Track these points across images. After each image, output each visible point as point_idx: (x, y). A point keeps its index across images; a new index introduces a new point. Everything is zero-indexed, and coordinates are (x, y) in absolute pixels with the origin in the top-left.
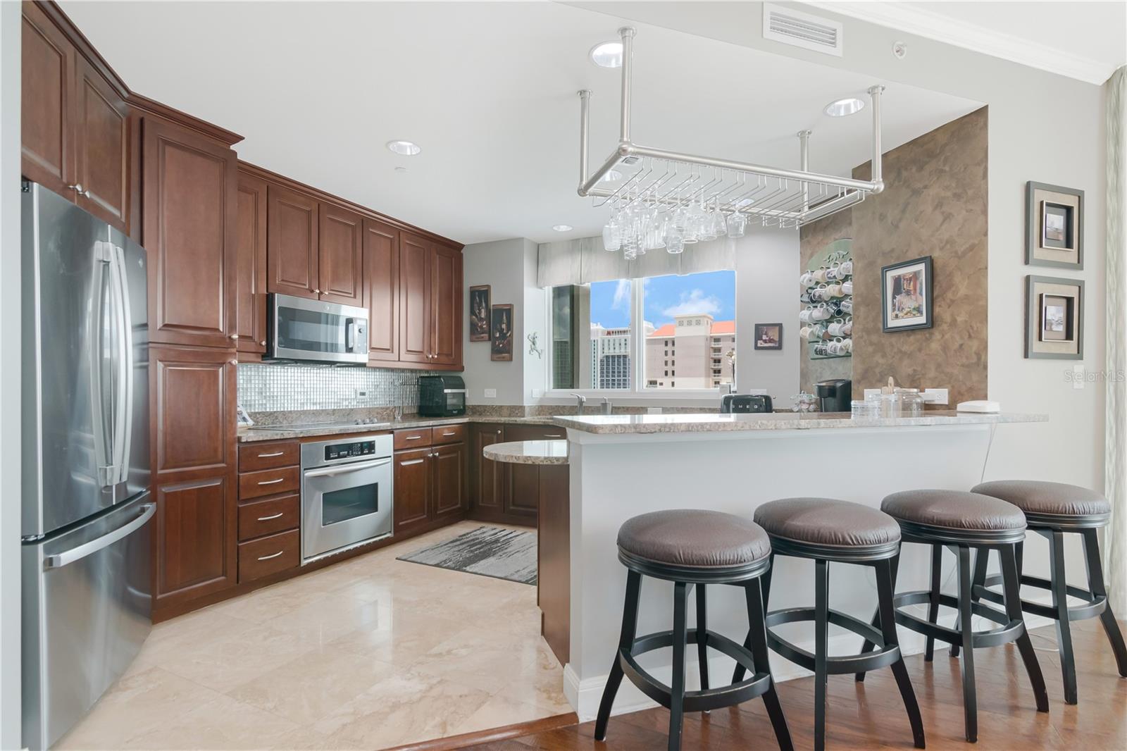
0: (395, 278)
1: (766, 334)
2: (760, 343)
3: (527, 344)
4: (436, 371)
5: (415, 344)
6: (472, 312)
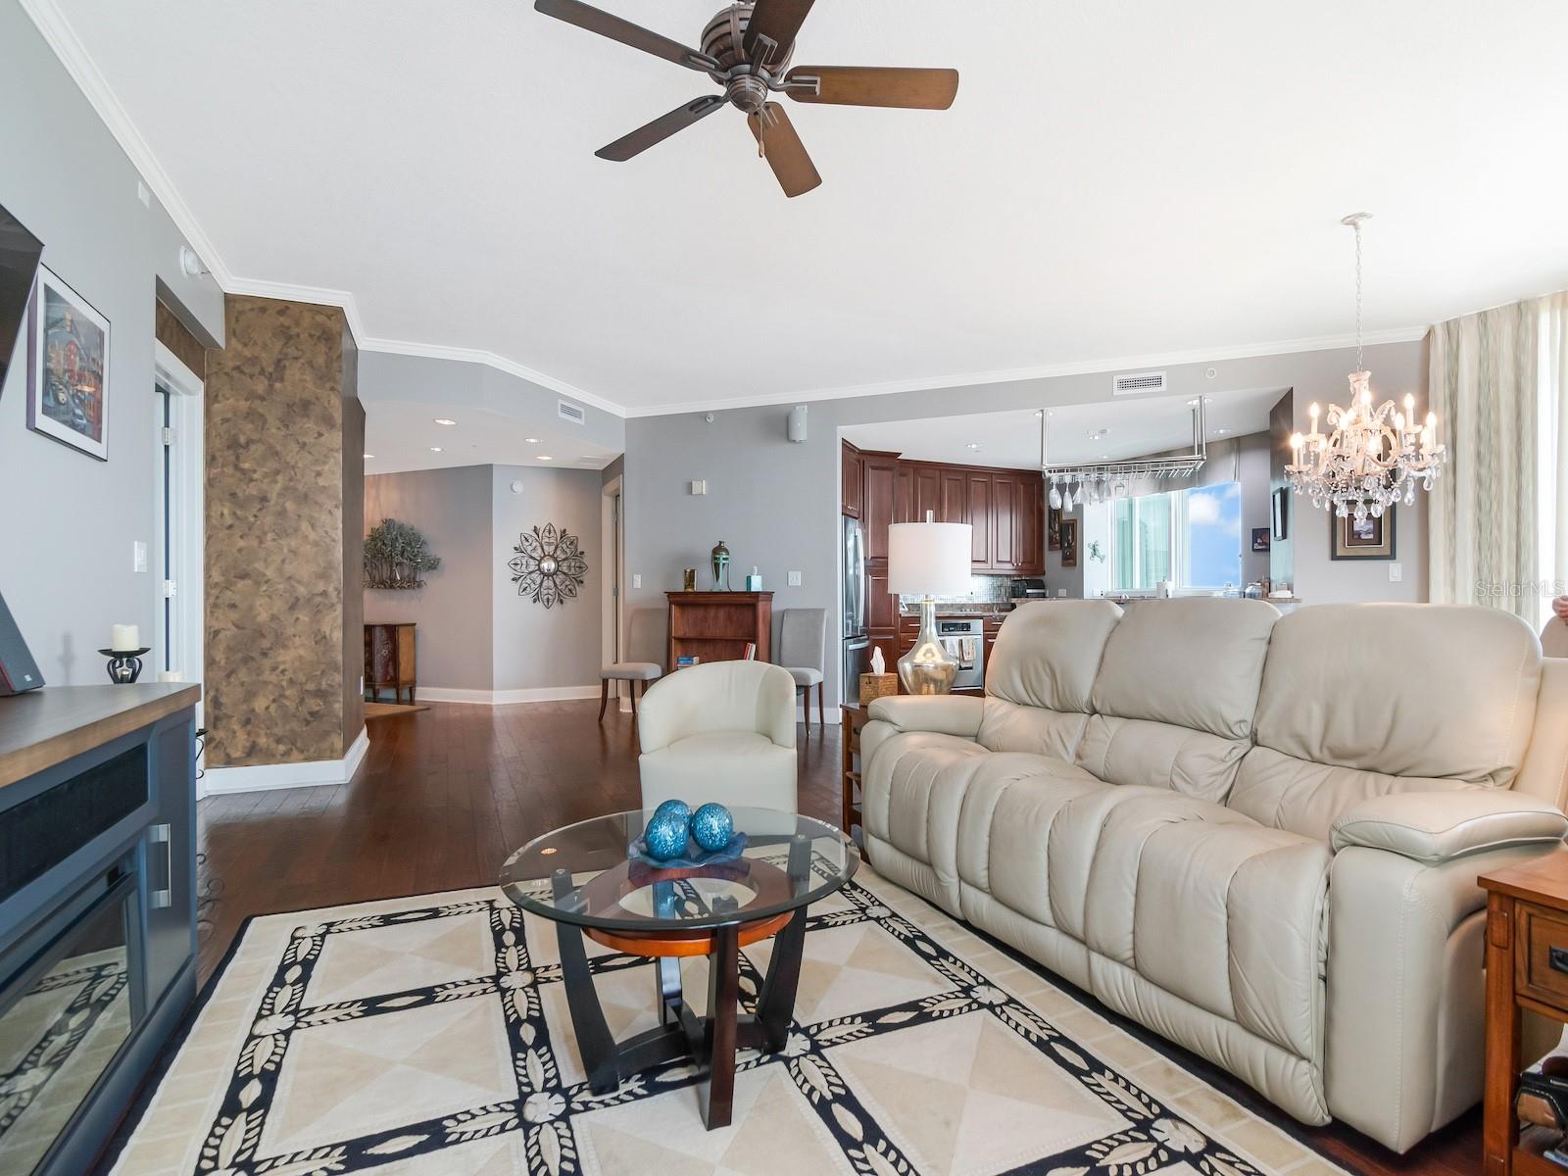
0: (989, 505)
1: (1261, 538)
2: (1256, 546)
3: (1087, 552)
4: (1019, 576)
5: (1005, 556)
6: (1050, 527)
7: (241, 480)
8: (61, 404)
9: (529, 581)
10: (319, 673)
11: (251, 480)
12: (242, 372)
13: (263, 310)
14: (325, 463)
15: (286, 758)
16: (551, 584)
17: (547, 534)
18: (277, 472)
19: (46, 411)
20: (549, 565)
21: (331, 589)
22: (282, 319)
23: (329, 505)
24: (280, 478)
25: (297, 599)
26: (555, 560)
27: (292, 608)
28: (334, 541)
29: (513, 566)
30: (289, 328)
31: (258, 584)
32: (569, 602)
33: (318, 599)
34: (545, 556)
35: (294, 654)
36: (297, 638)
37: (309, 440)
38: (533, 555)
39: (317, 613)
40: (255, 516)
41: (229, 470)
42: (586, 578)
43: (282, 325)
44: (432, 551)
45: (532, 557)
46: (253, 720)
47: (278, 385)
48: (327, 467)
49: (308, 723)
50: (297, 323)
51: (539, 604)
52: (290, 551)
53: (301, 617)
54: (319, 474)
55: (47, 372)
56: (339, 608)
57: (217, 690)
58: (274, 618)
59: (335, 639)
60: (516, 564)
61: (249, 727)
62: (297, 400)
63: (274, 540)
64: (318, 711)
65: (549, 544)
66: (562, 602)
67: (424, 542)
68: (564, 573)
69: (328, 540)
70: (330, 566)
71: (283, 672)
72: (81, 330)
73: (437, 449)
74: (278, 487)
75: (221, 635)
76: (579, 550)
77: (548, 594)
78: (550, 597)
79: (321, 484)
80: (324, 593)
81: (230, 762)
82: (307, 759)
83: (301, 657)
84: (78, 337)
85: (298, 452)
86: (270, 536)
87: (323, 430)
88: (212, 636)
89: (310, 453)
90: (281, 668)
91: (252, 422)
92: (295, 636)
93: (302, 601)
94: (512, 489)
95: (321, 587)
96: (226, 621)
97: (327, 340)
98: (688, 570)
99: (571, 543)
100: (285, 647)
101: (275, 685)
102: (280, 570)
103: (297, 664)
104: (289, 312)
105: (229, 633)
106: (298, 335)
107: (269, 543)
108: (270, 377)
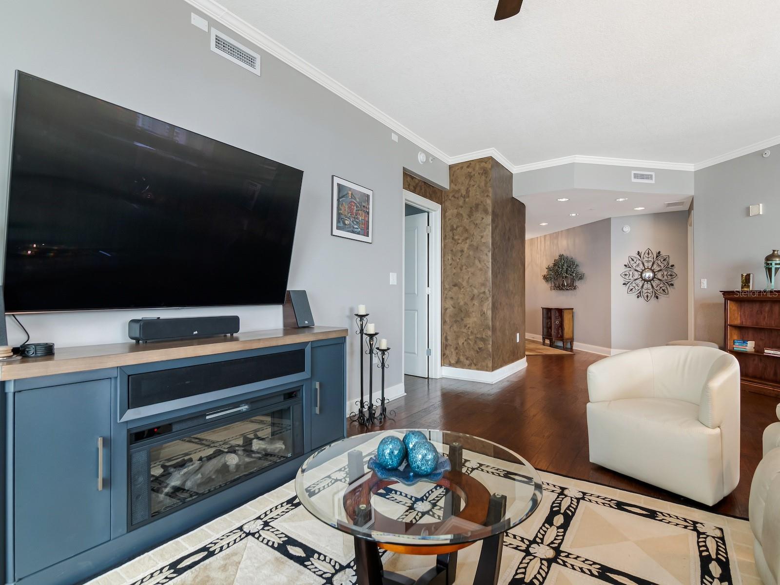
7: (454, 244)
8: (346, 225)
9: (634, 285)
10: (482, 330)
11: (458, 243)
12: (455, 197)
13: (462, 168)
14: (484, 231)
15: (469, 367)
16: (650, 286)
17: (647, 255)
18: (467, 239)
19: (338, 228)
20: (648, 275)
21: (487, 291)
22: (468, 170)
23: (486, 251)
24: (468, 241)
25: (474, 295)
26: (653, 271)
27: (472, 299)
28: (488, 268)
29: (624, 276)
30: (471, 173)
31: (460, 288)
32: (662, 298)
33: (482, 295)
34: (645, 269)
35: (473, 320)
36: (474, 313)
37: (478, 222)
38: (637, 269)
39: (482, 302)
40: (459, 259)
41: (451, 240)
42: (676, 282)
43: (469, 172)
44: (582, 269)
45: (636, 270)
46: (458, 348)
47: (467, 200)
48: (485, 234)
49: (478, 352)
50: (474, 170)
51: (641, 299)
52: (472, 273)
53: (475, 303)
54: (482, 237)
55: (339, 214)
56: (490, 299)
57: (447, 333)
58: (466, 304)
59: (488, 314)
60: (626, 275)
61: (457, 351)
62: (474, 205)
63: (466, 269)
64: (482, 348)
65: (648, 261)
66: (657, 298)
67: (577, 265)
68: (659, 279)
69: (485, 268)
70: (487, 280)
71: (469, 328)
72: (357, 196)
73: (573, 215)
74: (467, 246)
75: (448, 311)
76: (670, 265)
77: (647, 292)
78: (649, 294)
79: (483, 241)
80: (484, 293)
81: (450, 365)
82: (478, 369)
83: (475, 322)
84: (355, 199)
85: (475, 228)
86: (464, 267)
87: (484, 217)
88: (444, 311)
89: (479, 228)
90: (468, 326)
91: (458, 218)
92: (473, 312)
93: (475, 296)
94: (623, 231)
95: (483, 290)
96: (449, 304)
97: (485, 173)
98: (745, 275)
99: (664, 260)
100: (469, 317)
101: (466, 334)
102: (468, 282)
103: (474, 325)
104: (471, 165)
105: (451, 309)
106: (474, 175)
107: (464, 270)
108: (464, 197)
